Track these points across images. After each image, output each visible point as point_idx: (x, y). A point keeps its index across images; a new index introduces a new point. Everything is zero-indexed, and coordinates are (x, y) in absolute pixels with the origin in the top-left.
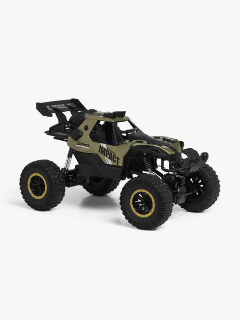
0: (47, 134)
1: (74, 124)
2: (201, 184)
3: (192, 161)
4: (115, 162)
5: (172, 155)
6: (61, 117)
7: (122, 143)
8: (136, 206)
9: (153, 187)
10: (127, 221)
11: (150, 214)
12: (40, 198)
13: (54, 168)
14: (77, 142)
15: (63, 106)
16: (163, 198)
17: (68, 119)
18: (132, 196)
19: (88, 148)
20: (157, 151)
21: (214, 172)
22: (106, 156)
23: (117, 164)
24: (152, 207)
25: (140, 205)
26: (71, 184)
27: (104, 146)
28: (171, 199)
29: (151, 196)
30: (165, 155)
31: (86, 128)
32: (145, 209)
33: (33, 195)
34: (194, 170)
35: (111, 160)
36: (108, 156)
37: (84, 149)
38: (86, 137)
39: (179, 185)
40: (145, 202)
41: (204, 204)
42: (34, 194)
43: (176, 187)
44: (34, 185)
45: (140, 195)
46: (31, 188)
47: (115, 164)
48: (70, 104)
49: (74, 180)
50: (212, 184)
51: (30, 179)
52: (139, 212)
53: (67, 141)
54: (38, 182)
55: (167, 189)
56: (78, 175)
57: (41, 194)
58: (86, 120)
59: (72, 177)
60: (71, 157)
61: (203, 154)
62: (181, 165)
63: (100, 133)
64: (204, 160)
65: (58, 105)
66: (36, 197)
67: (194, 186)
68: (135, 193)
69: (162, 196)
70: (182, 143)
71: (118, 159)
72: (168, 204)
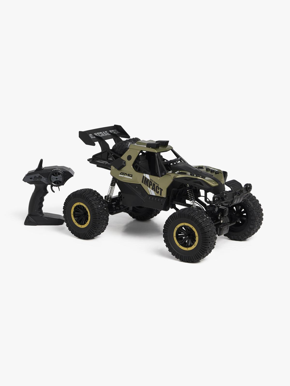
0: (90, 162)
1: (117, 153)
2: (244, 212)
3: (235, 194)
4: (158, 193)
5: (215, 187)
6: (104, 146)
7: (165, 174)
8: (179, 239)
9: (196, 221)
10: (171, 253)
11: (193, 247)
12: (83, 226)
13: (98, 197)
14: (120, 172)
15: (106, 134)
16: (206, 232)
17: (111, 148)
18: (176, 229)
19: (131, 178)
20: (201, 184)
21: (258, 201)
22: (149, 187)
23: (161, 195)
24: (195, 241)
25: (184, 238)
26: (115, 212)
27: (147, 176)
28: (215, 233)
29: (194, 229)
30: (208, 187)
31: (129, 158)
32: (188, 242)
33: (76, 224)
34: (238, 202)
35: (154, 191)
36: (151, 187)
37: (126, 179)
38: (129, 167)
39: (222, 216)
40: (189, 235)
41: (247, 233)
42: (78, 222)
43: (219, 218)
44: (77, 214)
45: (183, 228)
46: (75, 217)
47: (159, 195)
48: (113, 131)
49: (117, 208)
50: (255, 213)
51: (73, 208)
52: (182, 245)
53: (110, 169)
54: (81, 211)
55: (211, 222)
56: (121, 203)
57: (85, 223)
58: (129, 150)
59: (115, 205)
60: (114, 186)
61: (246, 185)
62: (225, 199)
63: (143, 163)
64: (247, 191)
65: (101, 133)
66: (80, 226)
67: (238, 215)
68: (178, 226)
69: (206, 230)
70: (225, 174)
71: (161, 190)
72: (211, 238)
